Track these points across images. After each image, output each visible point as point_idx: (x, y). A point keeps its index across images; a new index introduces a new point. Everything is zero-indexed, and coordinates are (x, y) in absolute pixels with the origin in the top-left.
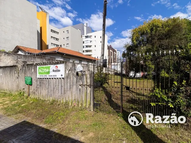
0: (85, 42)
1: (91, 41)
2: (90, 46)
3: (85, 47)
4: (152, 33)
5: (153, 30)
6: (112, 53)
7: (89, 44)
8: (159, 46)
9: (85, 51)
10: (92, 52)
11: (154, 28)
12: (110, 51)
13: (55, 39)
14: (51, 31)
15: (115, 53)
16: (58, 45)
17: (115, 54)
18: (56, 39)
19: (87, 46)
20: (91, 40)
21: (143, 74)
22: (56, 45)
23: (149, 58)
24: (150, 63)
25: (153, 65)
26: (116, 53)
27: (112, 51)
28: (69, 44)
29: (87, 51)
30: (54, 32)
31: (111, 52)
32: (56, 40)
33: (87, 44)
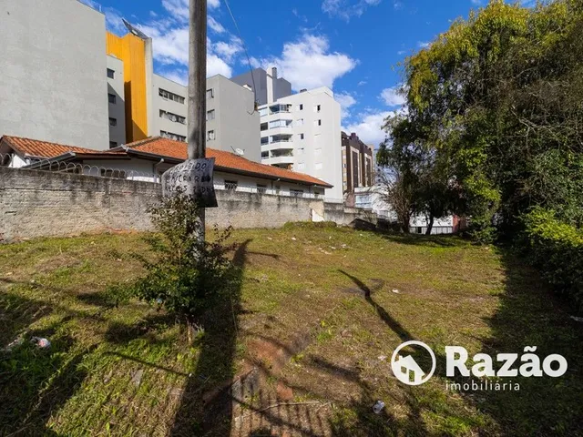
0: (270, 125)
1: (288, 122)
2: (286, 138)
3: (270, 139)
4: (486, 57)
5: (490, 49)
6: (359, 156)
7: (284, 131)
8: (519, 110)
9: (270, 154)
10: (292, 155)
11: (496, 38)
12: (352, 149)
13: (174, 117)
14: (160, 95)
15: (366, 155)
16: (182, 137)
17: (368, 160)
18: (177, 117)
19: (277, 138)
20: (289, 118)
21: (457, 219)
22: (178, 136)
23: (479, 162)
24: (481, 181)
25: (494, 187)
26: (370, 158)
27: (358, 152)
28: (216, 132)
29: (277, 153)
30: (170, 96)
31: (355, 154)
32: (178, 121)
33: (275, 132)
